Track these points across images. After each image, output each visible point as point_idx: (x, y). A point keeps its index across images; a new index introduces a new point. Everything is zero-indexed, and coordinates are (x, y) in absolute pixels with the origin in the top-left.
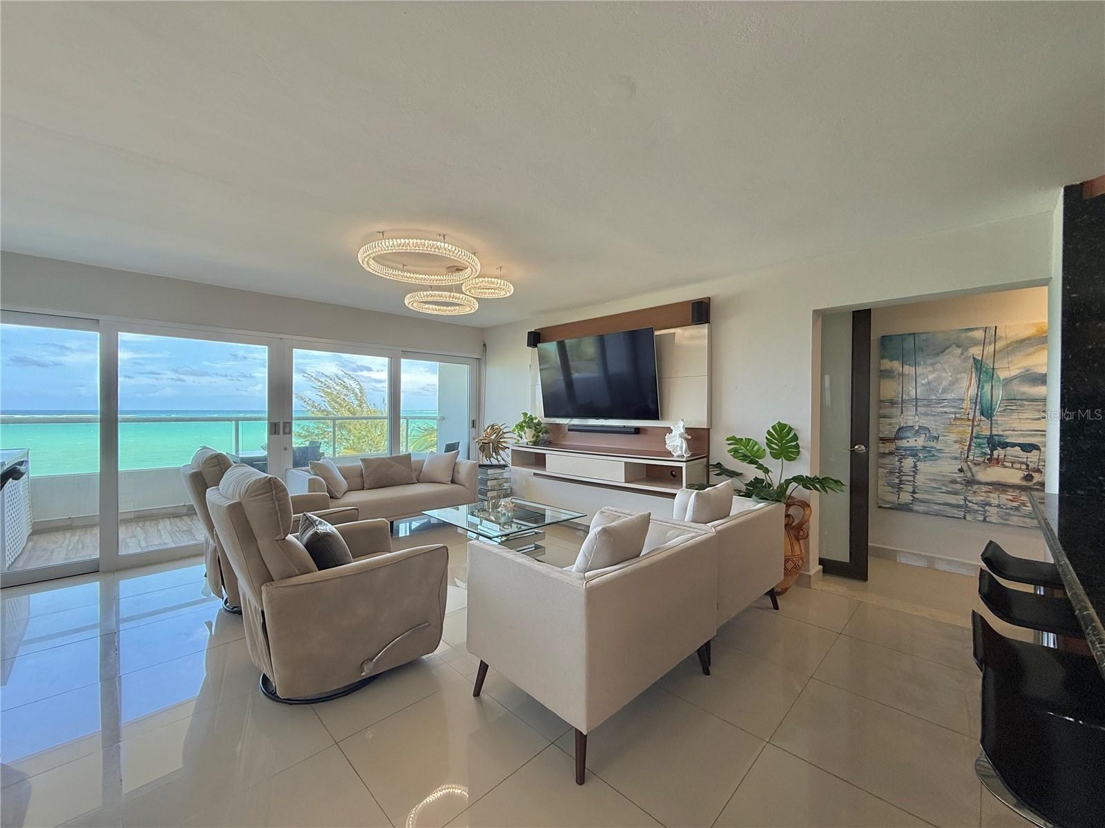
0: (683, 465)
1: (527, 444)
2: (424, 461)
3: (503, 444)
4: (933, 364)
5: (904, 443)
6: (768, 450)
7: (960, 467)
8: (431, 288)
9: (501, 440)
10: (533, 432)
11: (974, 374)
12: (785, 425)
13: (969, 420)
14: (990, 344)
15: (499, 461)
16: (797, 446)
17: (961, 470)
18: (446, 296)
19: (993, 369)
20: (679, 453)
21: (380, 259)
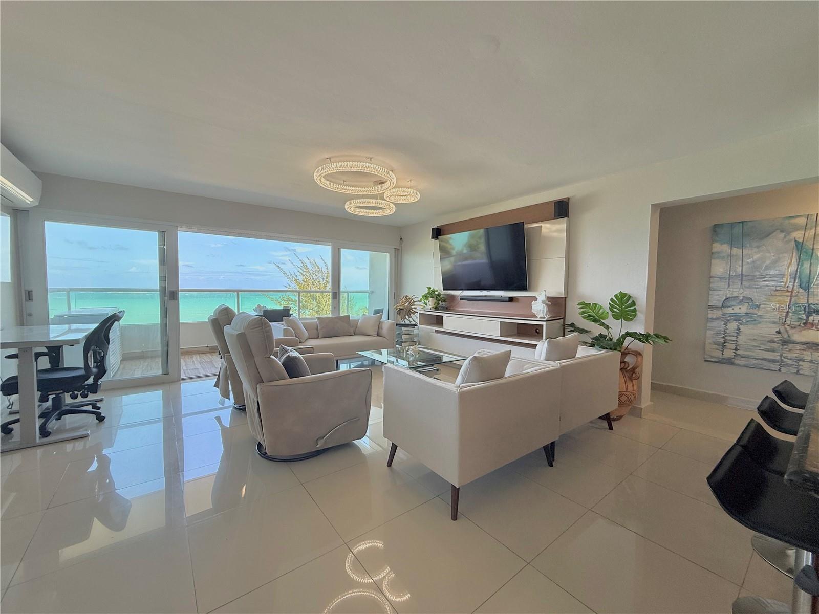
0: (544, 323)
1: (431, 309)
2: (359, 320)
3: (414, 310)
4: (758, 247)
5: (729, 311)
6: (610, 313)
7: (778, 330)
8: (363, 197)
9: (412, 307)
10: (435, 301)
11: (795, 254)
12: (626, 294)
13: (788, 291)
14: (811, 229)
15: (410, 322)
16: (635, 310)
17: (779, 332)
18: (372, 202)
19: (813, 249)
20: (541, 315)
21: (329, 177)
